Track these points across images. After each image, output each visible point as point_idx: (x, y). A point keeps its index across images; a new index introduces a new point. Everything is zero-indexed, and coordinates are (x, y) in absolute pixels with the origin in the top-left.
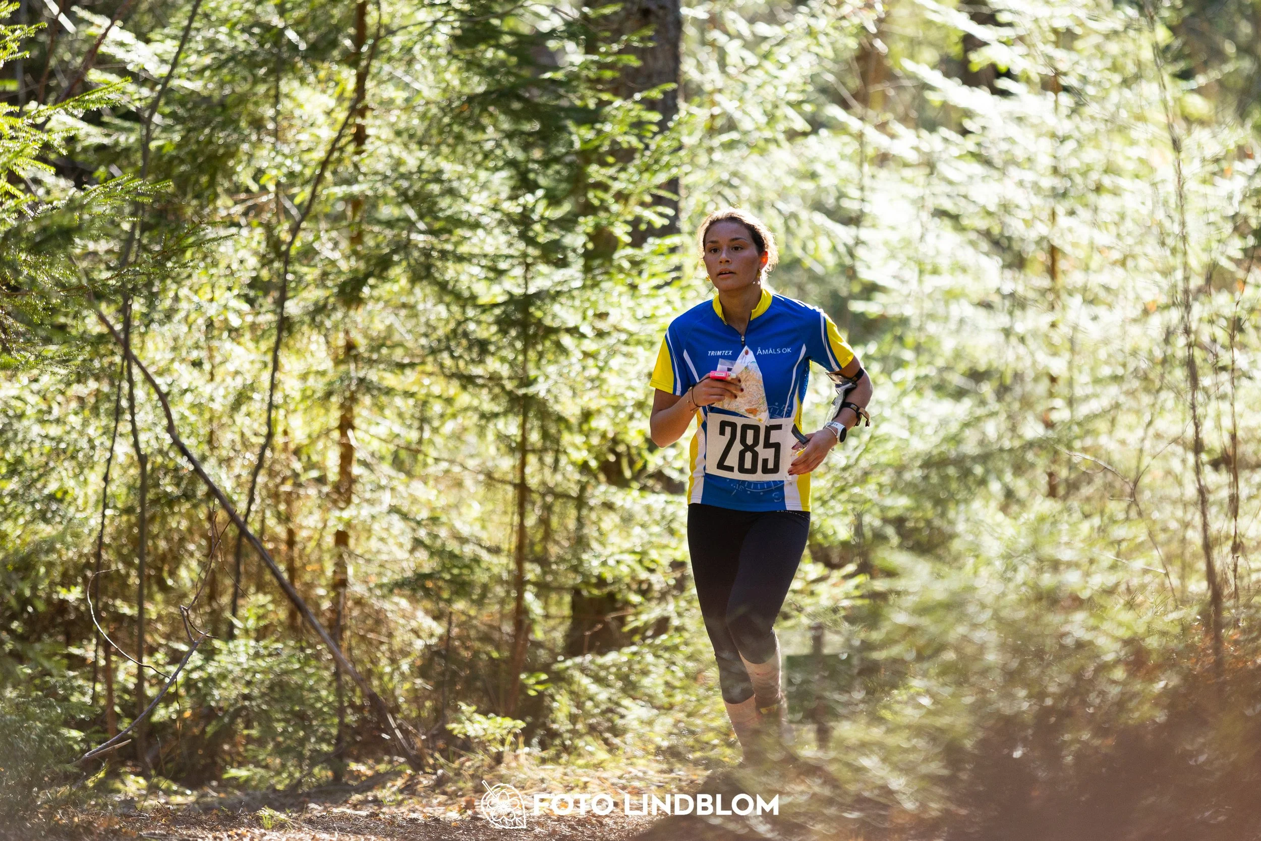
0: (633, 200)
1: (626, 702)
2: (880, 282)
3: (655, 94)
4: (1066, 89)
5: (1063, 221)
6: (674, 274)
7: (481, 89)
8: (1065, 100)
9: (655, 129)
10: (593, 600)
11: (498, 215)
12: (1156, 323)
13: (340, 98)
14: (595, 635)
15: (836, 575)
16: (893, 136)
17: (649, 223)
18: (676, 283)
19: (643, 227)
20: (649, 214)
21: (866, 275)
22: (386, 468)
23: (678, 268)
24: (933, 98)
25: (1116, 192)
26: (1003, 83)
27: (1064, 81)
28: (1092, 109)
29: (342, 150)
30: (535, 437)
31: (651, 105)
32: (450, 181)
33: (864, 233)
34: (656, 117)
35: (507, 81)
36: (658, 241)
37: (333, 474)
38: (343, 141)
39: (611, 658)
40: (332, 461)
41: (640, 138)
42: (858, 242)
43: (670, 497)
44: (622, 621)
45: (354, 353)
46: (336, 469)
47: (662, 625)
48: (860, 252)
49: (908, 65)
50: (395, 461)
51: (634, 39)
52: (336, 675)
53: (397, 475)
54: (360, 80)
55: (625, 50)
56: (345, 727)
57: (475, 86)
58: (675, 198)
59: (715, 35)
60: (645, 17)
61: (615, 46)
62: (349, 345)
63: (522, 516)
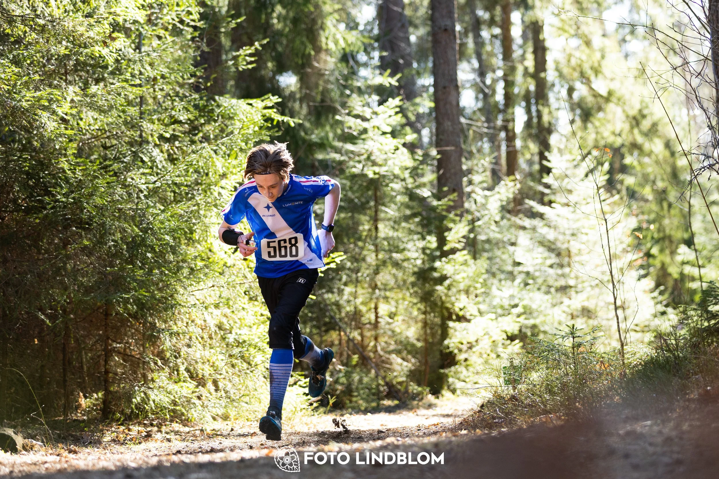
0: (452, 242)
1: (457, 381)
2: (521, 262)
3: (458, 212)
4: (571, 206)
5: (572, 243)
8: (571, 209)
9: (458, 222)
10: (446, 353)
11: (415, 248)
12: (599, 269)
13: (371, 217)
14: (448, 363)
15: (514, 343)
16: (523, 221)
17: (457, 248)
19: (455, 249)
20: (457, 245)
21: (517, 260)
22: (387, 319)
23: (466, 260)
24: (534, 210)
25: (587, 234)
26: (553, 205)
27: (570, 204)
28: (578, 211)
29: (371, 232)
30: (428, 309)
31: (456, 215)
32: (402, 238)
33: (517, 248)
34: (458, 218)
35: (415, 211)
36: (460, 253)
37: (373, 322)
38: (372, 229)
39: (453, 369)
40: (373, 317)
41: (454, 224)
42: (515, 251)
43: (466, 323)
46: (374, 320)
47: (466, 360)
48: (516, 253)
49: (527, 201)
50: (390, 317)
51: (451, 197)
52: (377, 376)
53: (391, 321)
54: (376, 212)
55: (449, 200)
56: (379, 392)
57: (408, 212)
58: (464, 240)
59: (473, 195)
60: (454, 191)
61: (446, 199)
62: (376, 285)
63: (426, 331)
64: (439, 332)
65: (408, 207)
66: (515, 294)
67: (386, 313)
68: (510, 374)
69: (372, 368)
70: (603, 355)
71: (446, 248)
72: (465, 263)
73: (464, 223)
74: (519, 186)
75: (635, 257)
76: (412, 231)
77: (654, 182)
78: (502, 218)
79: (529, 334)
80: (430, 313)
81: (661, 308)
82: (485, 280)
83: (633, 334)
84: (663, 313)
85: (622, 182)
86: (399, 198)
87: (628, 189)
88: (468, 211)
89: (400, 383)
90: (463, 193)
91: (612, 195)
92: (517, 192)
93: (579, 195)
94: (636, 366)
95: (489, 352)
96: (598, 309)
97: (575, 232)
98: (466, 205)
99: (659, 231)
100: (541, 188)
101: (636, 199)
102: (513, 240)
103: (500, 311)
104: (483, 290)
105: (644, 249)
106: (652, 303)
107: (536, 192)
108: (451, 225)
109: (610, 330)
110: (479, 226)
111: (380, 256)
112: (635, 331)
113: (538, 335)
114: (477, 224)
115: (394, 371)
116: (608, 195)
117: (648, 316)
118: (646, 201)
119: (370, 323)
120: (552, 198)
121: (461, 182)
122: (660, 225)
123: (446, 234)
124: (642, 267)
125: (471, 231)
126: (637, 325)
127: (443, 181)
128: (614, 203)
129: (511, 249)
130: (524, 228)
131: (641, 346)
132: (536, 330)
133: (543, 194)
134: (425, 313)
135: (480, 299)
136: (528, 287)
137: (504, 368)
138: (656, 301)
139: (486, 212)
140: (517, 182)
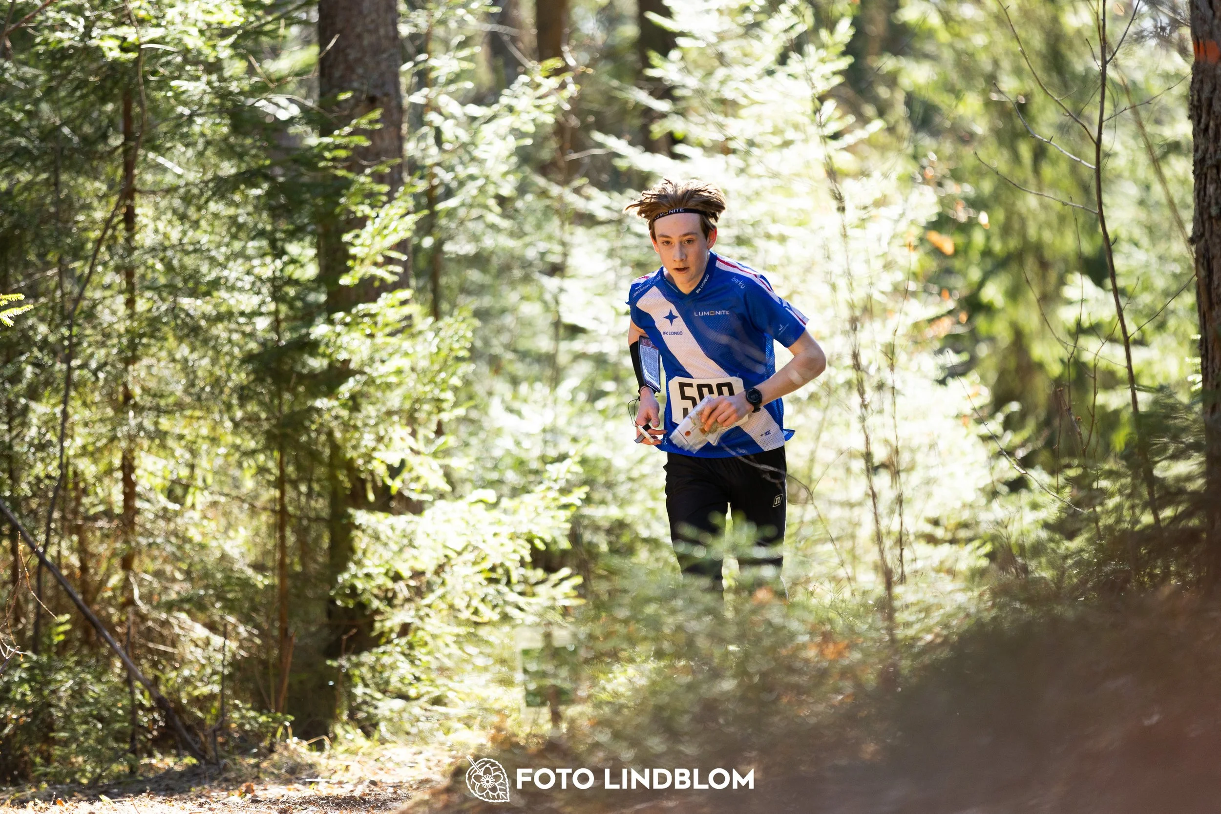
0: (367, 262)
1: (378, 695)
2: (581, 324)
3: (383, 169)
4: (734, 151)
6: (404, 323)
7: (233, 171)
8: (735, 161)
9: (384, 198)
10: (346, 609)
11: (251, 278)
13: (111, 183)
14: (351, 638)
15: (555, 577)
16: (588, 198)
17: (382, 280)
18: (408, 331)
19: (377, 284)
20: (381, 272)
21: (568, 318)
22: (163, 500)
23: (409, 318)
24: (621, 164)
25: (783, 239)
26: (679, 149)
27: (732, 145)
28: (756, 169)
29: (114, 228)
30: (290, 469)
31: (379, 178)
32: (208, 250)
33: (567, 283)
34: (385, 188)
35: (251, 164)
36: (390, 296)
37: (118, 509)
38: (116, 220)
39: (367, 658)
40: (117, 495)
41: (372, 206)
42: (561, 290)
43: (409, 517)
44: (371, 627)
45: (132, 402)
46: (121, 504)
47: (406, 629)
48: (563, 298)
49: (598, 136)
50: (171, 495)
51: (363, 122)
52: (128, 682)
53: (173, 506)
54: (129, 167)
55: (356, 132)
56: (137, 727)
57: (228, 169)
58: (404, 258)
59: (432, 117)
60: (372, 103)
61: (347, 129)
62: (128, 396)
63: (283, 538)
64: (326, 543)
65: (227, 150)
66: (561, 423)
67: (158, 482)
68: (543, 675)
69: (113, 652)
70: (832, 615)
71: (346, 280)
72: (406, 328)
73: (403, 203)
74: (572, 89)
75: (932, 311)
76: (240, 227)
77: (992, 80)
78: (522, 189)
79: (604, 548)
80: (295, 484)
81: (1009, 469)
82: (467, 382)
83: (922, 549)
84: (1017, 485)
85: (892, 80)
86: (202, 125)
87: (910, 100)
88: (414, 167)
89: (202, 702)
90: (400, 109)
91: (863, 120)
92: (567, 107)
93: (759, 119)
94: (930, 647)
95: (476, 603)
96: (817, 472)
97: (749, 231)
98: (411, 148)
99: (1006, 230)
100: (642, 97)
101: (935, 133)
102: (555, 259)
103: (512, 477)
104: (461, 411)
105: (961, 287)
106: (983, 452)
107: (626, 110)
108: (363, 210)
109: (853, 537)
110: (451, 214)
111: (141, 305)
112: (931, 539)
113: (629, 551)
114: (441, 206)
115: (183, 662)
116: (851, 119)
117: (971, 496)
118: (966, 138)
119: (108, 514)
120: (677, 126)
121: (396, 76)
122: (1011, 213)
123: (347, 237)
124: (953, 342)
125: (426, 227)
126: (936, 523)
127: (337, 74)
128: (869, 142)
129: (551, 283)
130: (587, 220)
131: (947, 584)
132: (625, 539)
133: (649, 114)
134: (280, 483)
135: (449, 440)
136: (600, 404)
137: (526, 652)
138: (994, 446)
139: (473, 170)
140: (568, 77)
